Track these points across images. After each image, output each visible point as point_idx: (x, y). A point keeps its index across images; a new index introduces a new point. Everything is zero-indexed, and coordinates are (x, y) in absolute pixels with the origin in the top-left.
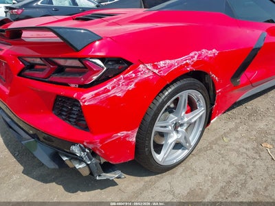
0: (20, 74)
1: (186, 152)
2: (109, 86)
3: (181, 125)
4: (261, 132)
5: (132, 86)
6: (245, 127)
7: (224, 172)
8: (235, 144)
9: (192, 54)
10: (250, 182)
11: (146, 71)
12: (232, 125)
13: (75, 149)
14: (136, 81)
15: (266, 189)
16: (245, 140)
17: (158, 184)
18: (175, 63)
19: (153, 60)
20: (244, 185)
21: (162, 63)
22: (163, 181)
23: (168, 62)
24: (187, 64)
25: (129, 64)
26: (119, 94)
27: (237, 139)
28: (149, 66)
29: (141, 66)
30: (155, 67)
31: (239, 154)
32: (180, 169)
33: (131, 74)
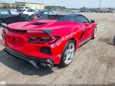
0: (27, 42)
1: (71, 60)
2: (56, 43)
3: (69, 53)
4: (88, 53)
5: (61, 43)
6: (84, 52)
7: (82, 64)
8: (82, 57)
9: (71, 34)
10: (88, 65)
11: (63, 39)
12: (80, 52)
13: (48, 60)
14: (61, 41)
15: (92, 66)
16: (84, 56)
17: (66, 70)
18: (69, 36)
19: (64, 36)
20: (87, 66)
21: (66, 37)
22: (67, 69)
23: (67, 36)
24: (71, 36)
25: (60, 37)
26: (58, 45)
27: (82, 56)
28: (64, 38)
29: (62, 38)
30: (65, 38)
31: (84, 59)
32: (70, 65)
33: (60, 40)
